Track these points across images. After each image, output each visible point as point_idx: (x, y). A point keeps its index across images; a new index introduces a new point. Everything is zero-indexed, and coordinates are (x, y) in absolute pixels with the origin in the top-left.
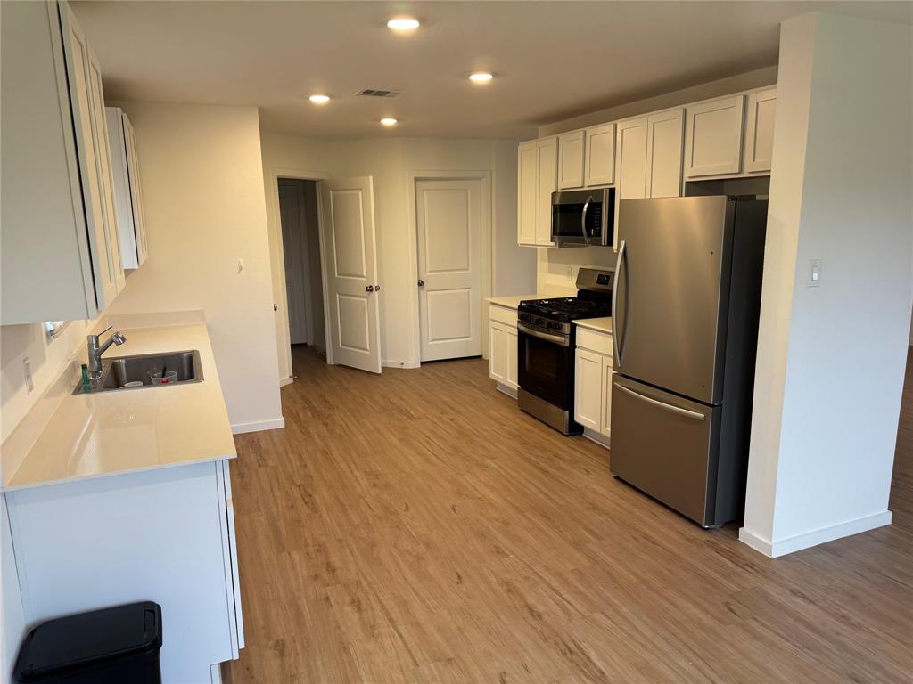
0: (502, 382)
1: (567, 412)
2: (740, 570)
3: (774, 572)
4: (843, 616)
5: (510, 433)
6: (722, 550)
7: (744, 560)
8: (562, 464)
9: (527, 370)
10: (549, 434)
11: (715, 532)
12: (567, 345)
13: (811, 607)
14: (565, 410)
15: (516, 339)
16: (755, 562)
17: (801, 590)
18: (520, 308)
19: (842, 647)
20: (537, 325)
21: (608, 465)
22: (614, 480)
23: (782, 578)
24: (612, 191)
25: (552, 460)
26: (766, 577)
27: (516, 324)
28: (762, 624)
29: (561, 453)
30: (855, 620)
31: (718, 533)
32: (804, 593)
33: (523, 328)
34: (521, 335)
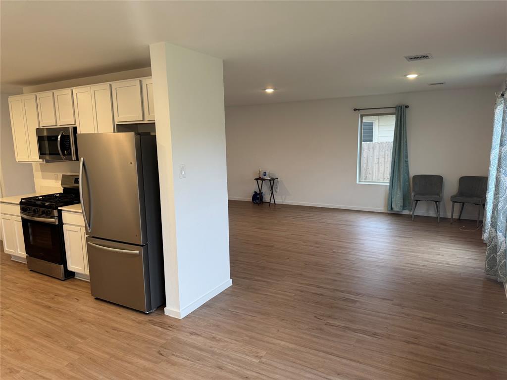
0: (14, 254)
1: (62, 266)
2: (166, 330)
3: (182, 326)
4: (214, 338)
5: (22, 288)
6: (156, 322)
7: (167, 324)
8: (61, 299)
9: (32, 243)
10: (51, 282)
11: (152, 314)
12: (57, 223)
13: (200, 338)
14: (61, 264)
15: (21, 224)
16: (173, 325)
17: (194, 331)
18: (21, 203)
19: (213, 353)
20: (35, 213)
21: (90, 292)
22: (95, 300)
23: (185, 328)
24: (75, 129)
25: (53, 299)
26: (178, 330)
27: (20, 215)
28: (177, 356)
29: (59, 292)
30: (218, 337)
31: (154, 314)
32: (196, 332)
33: (25, 217)
34: (24, 222)
